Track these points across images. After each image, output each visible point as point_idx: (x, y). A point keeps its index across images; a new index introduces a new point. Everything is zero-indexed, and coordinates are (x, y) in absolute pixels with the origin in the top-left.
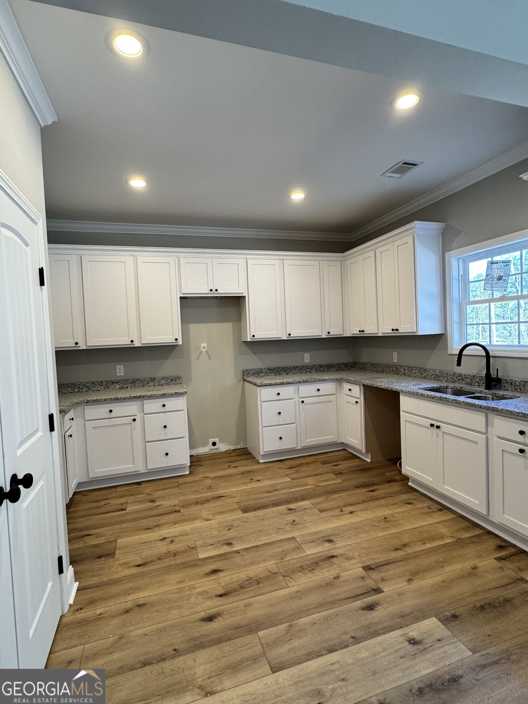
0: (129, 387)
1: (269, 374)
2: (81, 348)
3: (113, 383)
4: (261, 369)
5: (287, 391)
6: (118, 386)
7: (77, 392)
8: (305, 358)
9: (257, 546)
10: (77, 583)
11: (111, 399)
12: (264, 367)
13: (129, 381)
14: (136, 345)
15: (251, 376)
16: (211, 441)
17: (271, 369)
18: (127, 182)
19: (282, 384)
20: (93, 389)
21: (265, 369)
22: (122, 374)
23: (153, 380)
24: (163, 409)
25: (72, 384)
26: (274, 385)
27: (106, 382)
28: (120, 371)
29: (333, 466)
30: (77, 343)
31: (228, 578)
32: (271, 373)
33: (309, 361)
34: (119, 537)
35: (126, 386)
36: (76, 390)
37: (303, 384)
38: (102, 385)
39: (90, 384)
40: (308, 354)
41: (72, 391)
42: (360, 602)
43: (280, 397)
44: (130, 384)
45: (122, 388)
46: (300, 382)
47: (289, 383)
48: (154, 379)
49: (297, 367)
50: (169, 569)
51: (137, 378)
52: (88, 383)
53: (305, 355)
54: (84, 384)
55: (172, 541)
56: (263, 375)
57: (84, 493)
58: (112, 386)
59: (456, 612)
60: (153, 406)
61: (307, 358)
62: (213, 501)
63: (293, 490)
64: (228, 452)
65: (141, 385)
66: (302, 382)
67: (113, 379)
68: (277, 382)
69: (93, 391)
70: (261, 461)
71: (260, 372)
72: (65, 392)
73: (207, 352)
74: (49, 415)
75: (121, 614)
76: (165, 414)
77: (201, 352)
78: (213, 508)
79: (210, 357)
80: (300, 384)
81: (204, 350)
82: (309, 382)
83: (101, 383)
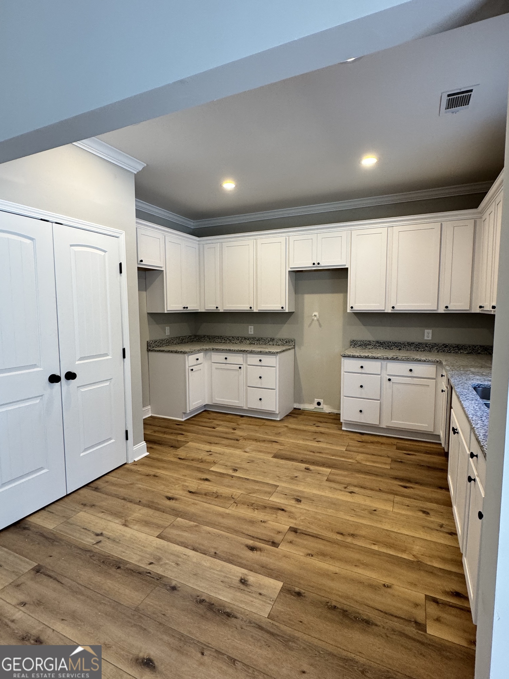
0: (255, 344)
1: (378, 348)
2: (220, 311)
3: (245, 339)
4: (369, 341)
5: (372, 366)
6: (248, 342)
7: (224, 343)
8: (426, 334)
9: (248, 479)
10: (148, 453)
11: (226, 349)
12: (374, 340)
13: (255, 339)
14: (255, 311)
15: (358, 346)
16: (317, 400)
17: (381, 343)
18: (221, 186)
19: (367, 357)
20: (233, 342)
21: (373, 342)
22: (252, 333)
23: (272, 340)
24: (259, 364)
25: (221, 337)
26: (358, 357)
27: (241, 337)
28: (251, 330)
29: (405, 453)
30: (217, 308)
31: (207, 486)
32: (380, 346)
33: (430, 338)
34: (192, 441)
35: (253, 342)
36: (223, 341)
37: (391, 361)
38: (238, 340)
39: (231, 338)
40: (430, 331)
41: (221, 342)
42: (252, 542)
43: (363, 371)
44: (256, 341)
45: (251, 344)
46: (388, 359)
47: (375, 358)
48: (274, 339)
49: (413, 343)
50: (188, 467)
51: (261, 337)
52: (230, 337)
53: (426, 331)
54: (228, 337)
55: (211, 455)
56: (371, 347)
57: (209, 412)
58: (244, 341)
59: (304, 593)
60: (253, 359)
61: (428, 335)
62: (267, 442)
63: (334, 458)
64: (330, 414)
65: (264, 343)
66: (391, 359)
67: (246, 336)
68: (361, 355)
69: (233, 343)
70: (343, 428)
71: (368, 344)
72: (217, 341)
73: (318, 320)
74: (123, 349)
75: (144, 475)
76: (262, 368)
77: (313, 320)
78: (259, 447)
79: (320, 325)
80: (388, 361)
81: (316, 319)
82: (399, 360)
83: (238, 338)
